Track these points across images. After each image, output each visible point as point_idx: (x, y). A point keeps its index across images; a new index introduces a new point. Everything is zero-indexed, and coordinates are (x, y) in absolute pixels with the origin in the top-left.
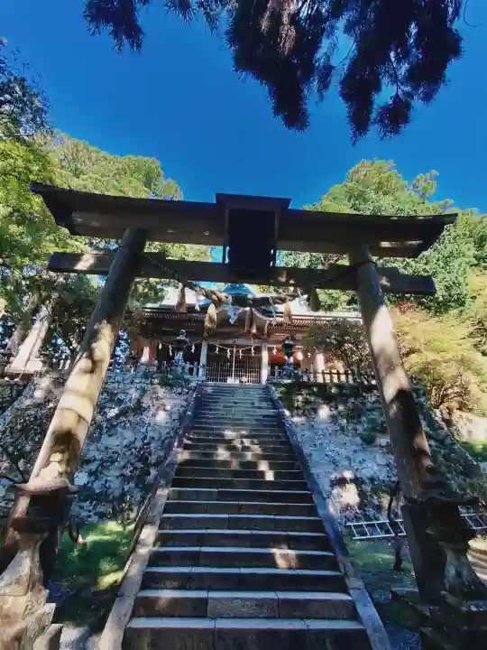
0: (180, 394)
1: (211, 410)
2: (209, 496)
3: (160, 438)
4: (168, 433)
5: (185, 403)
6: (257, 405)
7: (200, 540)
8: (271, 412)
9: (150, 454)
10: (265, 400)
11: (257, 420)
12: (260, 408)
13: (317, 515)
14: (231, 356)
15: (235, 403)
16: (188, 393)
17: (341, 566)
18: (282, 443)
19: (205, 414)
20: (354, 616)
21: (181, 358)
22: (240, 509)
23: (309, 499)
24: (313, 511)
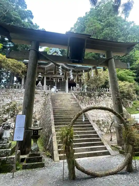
0: (43, 96)
1: (56, 102)
3: (38, 111)
4: (41, 109)
5: (45, 100)
8: (75, 102)
9: (36, 116)
10: (72, 98)
11: (72, 105)
12: (71, 101)
13: (94, 130)
14: (55, 81)
15: (63, 100)
16: (45, 96)
17: (102, 140)
19: (55, 104)
20: (106, 149)
21: (40, 83)
23: (92, 126)
24: (93, 129)
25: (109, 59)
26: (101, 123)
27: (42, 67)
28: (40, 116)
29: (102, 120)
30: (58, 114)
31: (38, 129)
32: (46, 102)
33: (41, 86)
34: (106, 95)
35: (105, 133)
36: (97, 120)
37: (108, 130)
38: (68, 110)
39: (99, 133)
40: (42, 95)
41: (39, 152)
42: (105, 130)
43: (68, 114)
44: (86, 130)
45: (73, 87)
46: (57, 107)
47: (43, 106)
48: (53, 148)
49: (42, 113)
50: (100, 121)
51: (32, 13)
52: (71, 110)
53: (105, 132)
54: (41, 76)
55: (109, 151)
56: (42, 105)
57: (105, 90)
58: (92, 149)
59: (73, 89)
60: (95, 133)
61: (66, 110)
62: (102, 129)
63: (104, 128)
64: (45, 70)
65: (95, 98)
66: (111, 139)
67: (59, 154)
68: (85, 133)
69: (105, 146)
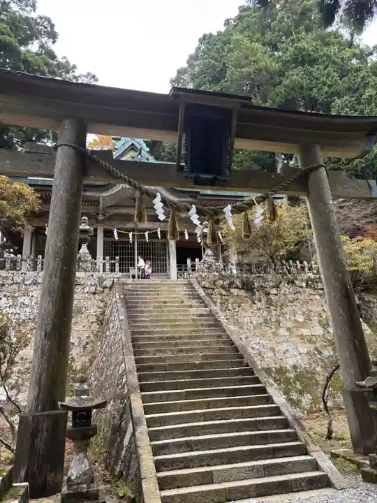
0: (94, 293)
2: (179, 396)
3: (80, 343)
4: (88, 337)
5: (102, 305)
6: (186, 303)
7: (186, 432)
8: (203, 311)
11: (193, 320)
12: (191, 306)
15: (165, 302)
16: (103, 292)
17: (301, 437)
18: (224, 343)
22: (209, 405)
23: (263, 390)
24: (269, 400)
25: (312, 170)
26: (292, 376)
27: (90, 197)
28: (86, 359)
29: (295, 367)
30: (148, 353)
31: (90, 404)
32: (108, 312)
33: (90, 258)
34: (304, 285)
35: (306, 412)
36: (278, 366)
37: (314, 401)
38: (180, 338)
39: (288, 412)
40: (93, 289)
41: (94, 487)
42: (306, 400)
43: (181, 351)
44: (247, 402)
45: (193, 260)
46: (144, 327)
47: (95, 327)
48: (139, 469)
49: (93, 351)
50: (287, 371)
51: (52, 26)
52: (191, 338)
53: (307, 407)
54: (87, 227)
55: (327, 475)
56: (92, 323)
57: (299, 267)
58: (269, 471)
59: (193, 266)
60: (277, 411)
61: (173, 338)
62: (294, 396)
63: (301, 393)
64: (101, 206)
65: (268, 294)
66: (330, 432)
67: (161, 489)
68: (243, 414)
69: (314, 456)
